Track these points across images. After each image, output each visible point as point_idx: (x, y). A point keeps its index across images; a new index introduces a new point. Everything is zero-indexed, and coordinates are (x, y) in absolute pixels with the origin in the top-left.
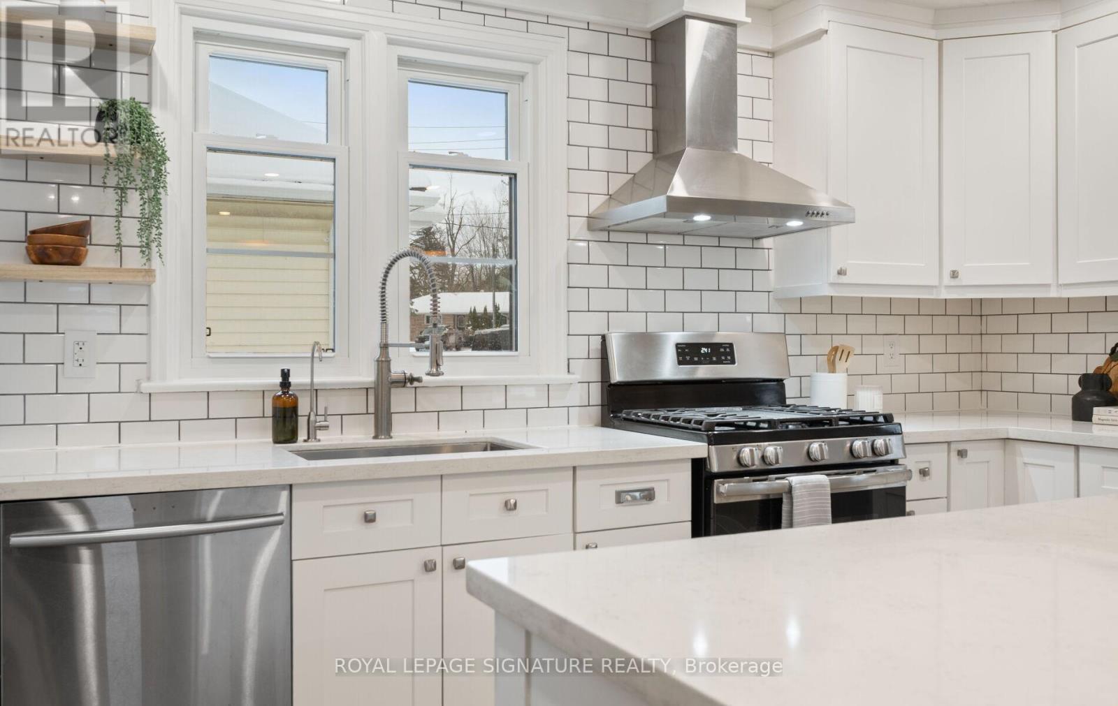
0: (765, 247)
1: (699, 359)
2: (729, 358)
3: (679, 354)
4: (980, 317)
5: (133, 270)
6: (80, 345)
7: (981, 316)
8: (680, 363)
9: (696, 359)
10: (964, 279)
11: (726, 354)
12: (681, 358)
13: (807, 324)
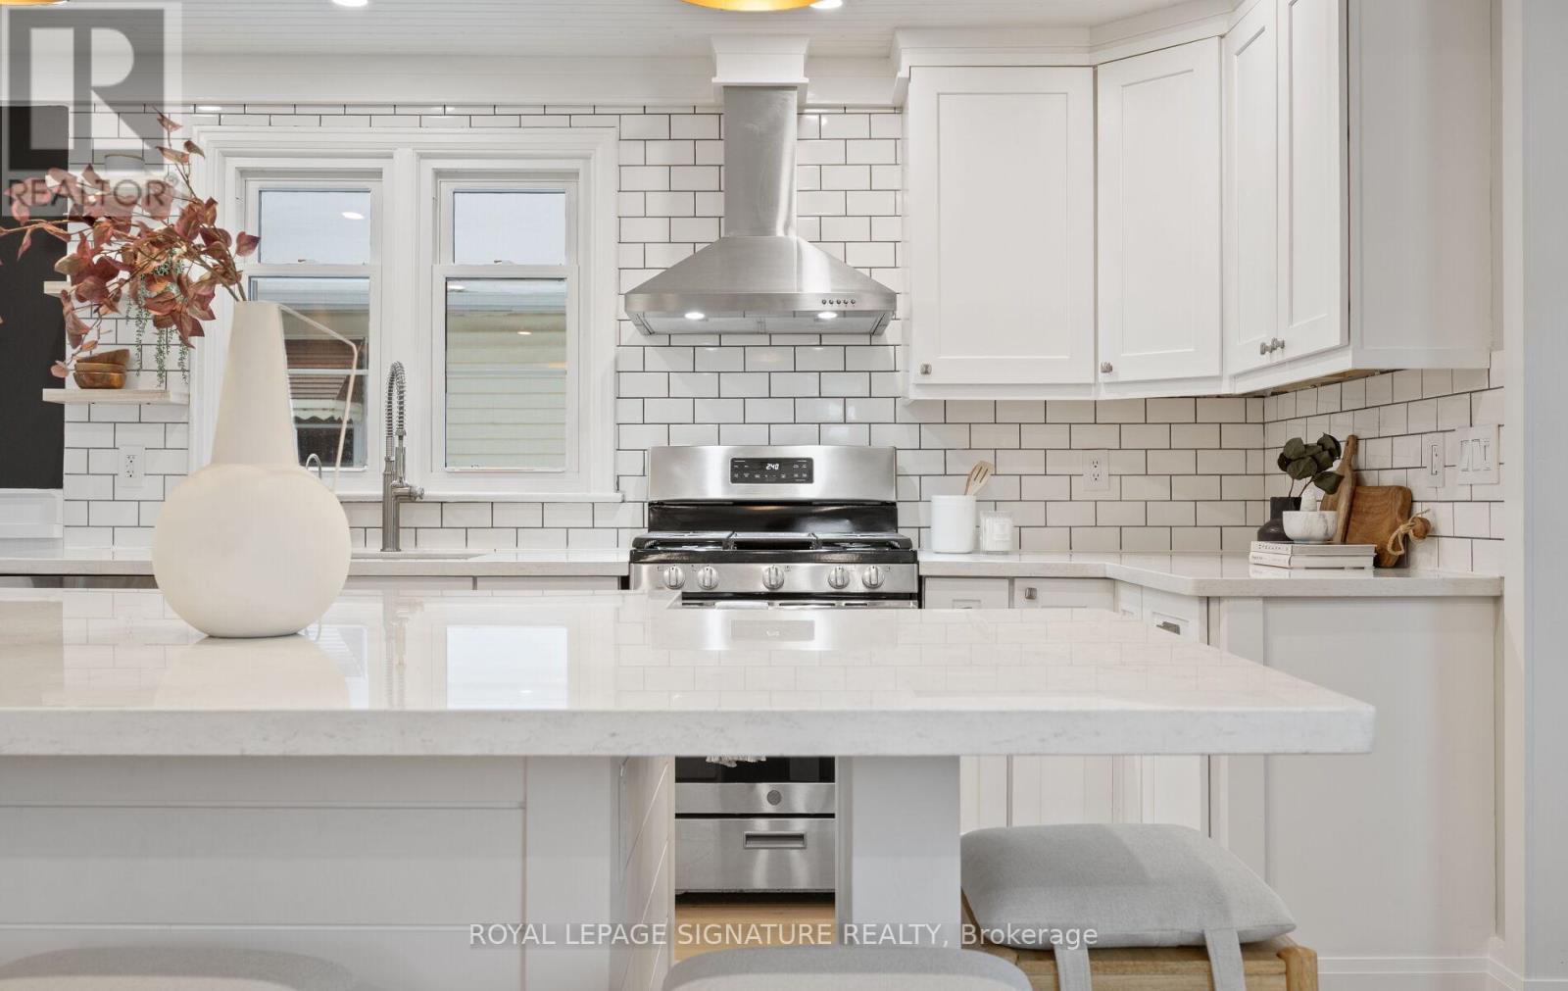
0: (889, 343)
1: (762, 476)
2: (805, 475)
3: (733, 470)
4: (1262, 426)
5: (147, 392)
6: (131, 459)
7: (1264, 424)
8: (734, 480)
9: (757, 476)
10: (1122, 374)
11: (800, 471)
12: (736, 476)
13: (957, 437)
